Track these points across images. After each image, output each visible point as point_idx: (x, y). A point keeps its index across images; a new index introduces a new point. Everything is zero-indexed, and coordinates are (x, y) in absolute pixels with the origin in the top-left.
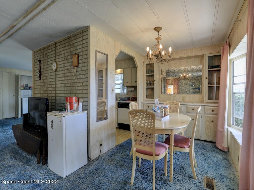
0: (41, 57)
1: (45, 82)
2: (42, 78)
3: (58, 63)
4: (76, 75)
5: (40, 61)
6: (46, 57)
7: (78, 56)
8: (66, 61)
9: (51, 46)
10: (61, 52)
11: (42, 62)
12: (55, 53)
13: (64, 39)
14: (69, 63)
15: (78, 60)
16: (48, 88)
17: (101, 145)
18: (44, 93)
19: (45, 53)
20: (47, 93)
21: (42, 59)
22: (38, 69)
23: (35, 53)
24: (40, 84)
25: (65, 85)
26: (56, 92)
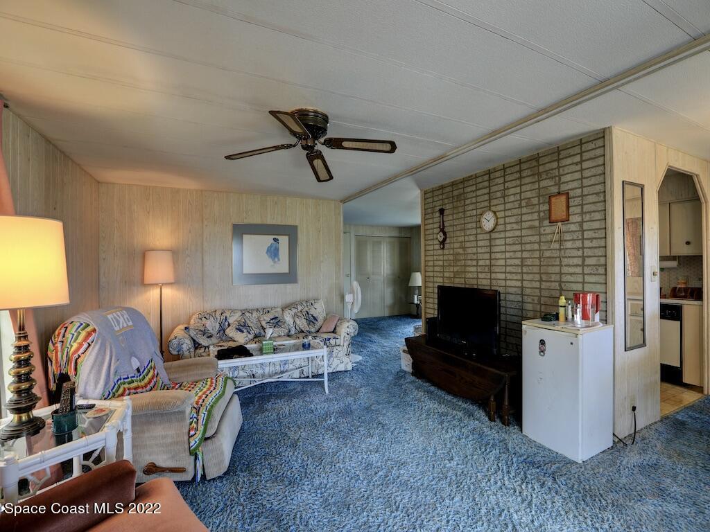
0: (446, 201)
1: (459, 254)
2: (447, 246)
3: (500, 215)
4: (561, 241)
5: (442, 211)
6: (460, 201)
7: (568, 199)
8: (524, 210)
9: (476, 177)
10: (506, 191)
11: (446, 212)
12: (489, 193)
13: (518, 162)
14: (537, 214)
15: (568, 207)
16: (465, 266)
17: (634, 409)
18: (454, 277)
19: (456, 193)
20: (465, 278)
21: (447, 207)
22: (436, 225)
23: (428, 195)
24: (441, 258)
25: (522, 262)
26: (494, 276)
